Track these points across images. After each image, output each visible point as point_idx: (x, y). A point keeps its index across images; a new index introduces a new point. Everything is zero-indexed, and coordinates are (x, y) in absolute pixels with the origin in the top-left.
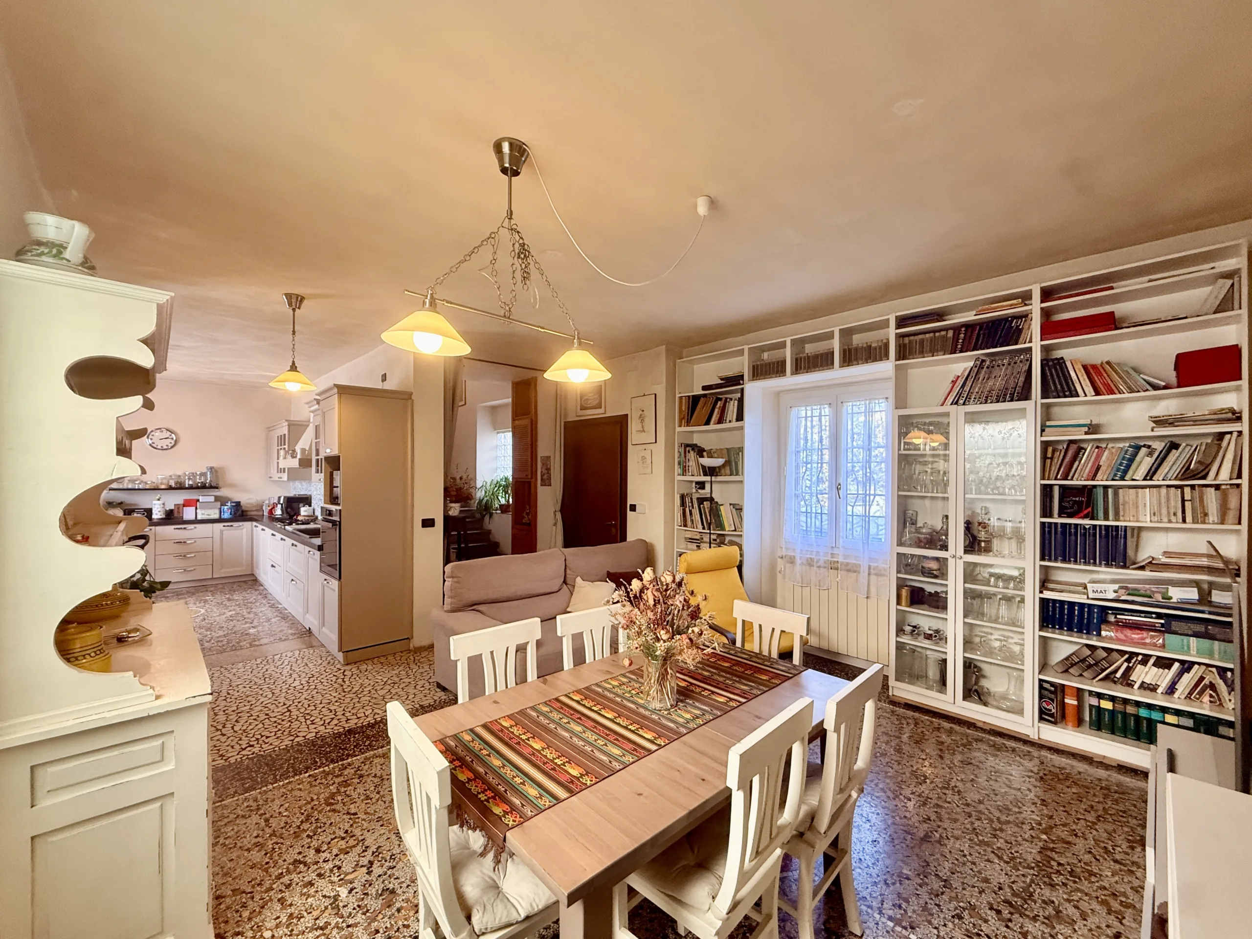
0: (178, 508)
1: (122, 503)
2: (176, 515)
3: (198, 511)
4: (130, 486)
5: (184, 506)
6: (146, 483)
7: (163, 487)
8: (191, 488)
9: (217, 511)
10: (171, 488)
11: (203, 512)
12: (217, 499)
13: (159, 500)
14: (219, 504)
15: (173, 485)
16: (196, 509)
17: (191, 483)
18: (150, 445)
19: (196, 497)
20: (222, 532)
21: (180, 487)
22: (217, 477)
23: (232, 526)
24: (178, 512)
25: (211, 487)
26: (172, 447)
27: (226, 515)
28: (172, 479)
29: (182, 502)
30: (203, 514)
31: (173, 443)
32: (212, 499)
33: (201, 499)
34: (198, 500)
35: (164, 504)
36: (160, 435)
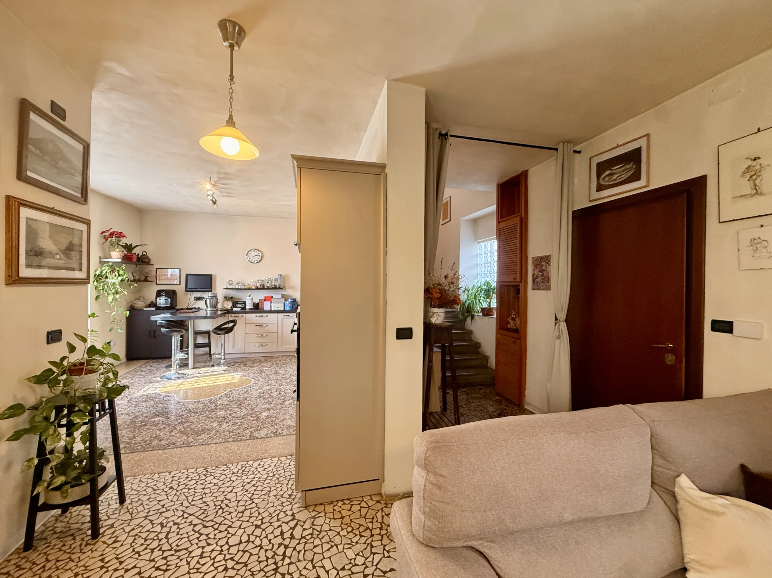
0: (261, 302)
1: (232, 298)
2: (260, 306)
3: (272, 304)
4: (237, 287)
5: (264, 300)
6: (245, 285)
7: (253, 287)
8: (268, 288)
9: (283, 305)
10: (257, 288)
11: (275, 305)
12: (283, 296)
13: (250, 296)
14: (284, 300)
15: (259, 287)
17: (268, 285)
18: (249, 261)
19: (272, 295)
20: (283, 320)
21: (263, 288)
22: (284, 282)
23: (289, 316)
24: (261, 305)
25: (279, 288)
26: (260, 261)
27: (288, 308)
28: (259, 283)
29: (264, 298)
30: (274, 307)
31: (260, 259)
32: (280, 296)
33: (274, 296)
34: (272, 297)
35: (252, 299)
36: (254, 253)
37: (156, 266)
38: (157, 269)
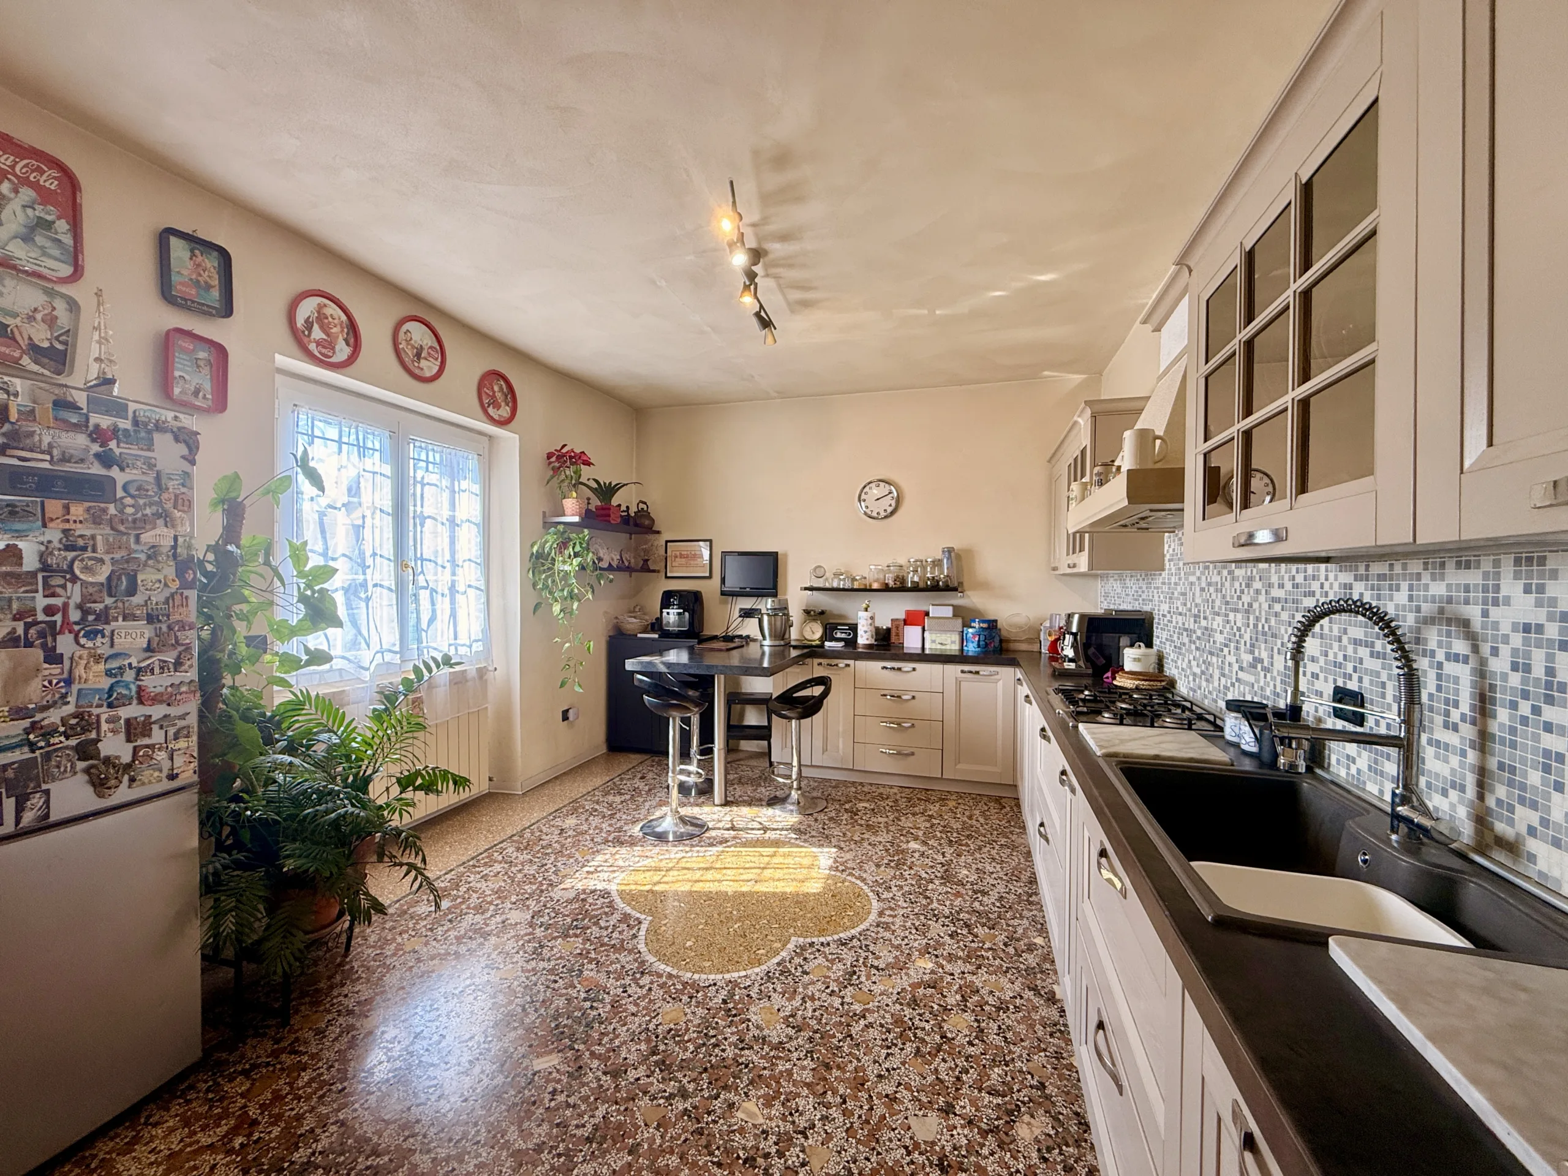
0: (897, 628)
1: (822, 613)
2: (893, 639)
3: (926, 634)
4: (835, 585)
5: (906, 622)
6: (854, 580)
7: (875, 586)
8: (916, 588)
9: (956, 637)
10: (886, 589)
11: (934, 637)
12: (958, 611)
13: (866, 610)
14: (959, 621)
15: (891, 583)
16: (924, 630)
17: (916, 579)
18: (865, 513)
19: (924, 608)
20: (958, 683)
21: (900, 587)
22: (960, 570)
23: (977, 673)
24: (897, 635)
25: (949, 588)
26: (892, 513)
27: (972, 648)
28: (890, 572)
29: (903, 616)
30: (933, 641)
31: (894, 505)
32: (948, 612)
33: (934, 611)
34: (927, 614)
35: (872, 618)
36: (875, 491)
37: (666, 536)
38: (667, 542)
